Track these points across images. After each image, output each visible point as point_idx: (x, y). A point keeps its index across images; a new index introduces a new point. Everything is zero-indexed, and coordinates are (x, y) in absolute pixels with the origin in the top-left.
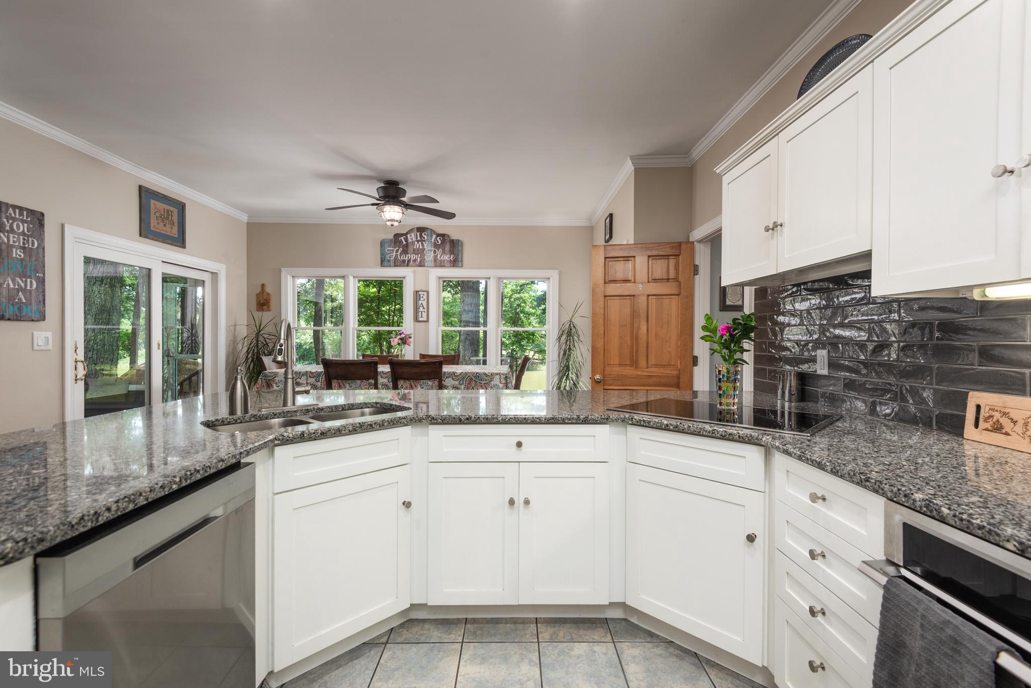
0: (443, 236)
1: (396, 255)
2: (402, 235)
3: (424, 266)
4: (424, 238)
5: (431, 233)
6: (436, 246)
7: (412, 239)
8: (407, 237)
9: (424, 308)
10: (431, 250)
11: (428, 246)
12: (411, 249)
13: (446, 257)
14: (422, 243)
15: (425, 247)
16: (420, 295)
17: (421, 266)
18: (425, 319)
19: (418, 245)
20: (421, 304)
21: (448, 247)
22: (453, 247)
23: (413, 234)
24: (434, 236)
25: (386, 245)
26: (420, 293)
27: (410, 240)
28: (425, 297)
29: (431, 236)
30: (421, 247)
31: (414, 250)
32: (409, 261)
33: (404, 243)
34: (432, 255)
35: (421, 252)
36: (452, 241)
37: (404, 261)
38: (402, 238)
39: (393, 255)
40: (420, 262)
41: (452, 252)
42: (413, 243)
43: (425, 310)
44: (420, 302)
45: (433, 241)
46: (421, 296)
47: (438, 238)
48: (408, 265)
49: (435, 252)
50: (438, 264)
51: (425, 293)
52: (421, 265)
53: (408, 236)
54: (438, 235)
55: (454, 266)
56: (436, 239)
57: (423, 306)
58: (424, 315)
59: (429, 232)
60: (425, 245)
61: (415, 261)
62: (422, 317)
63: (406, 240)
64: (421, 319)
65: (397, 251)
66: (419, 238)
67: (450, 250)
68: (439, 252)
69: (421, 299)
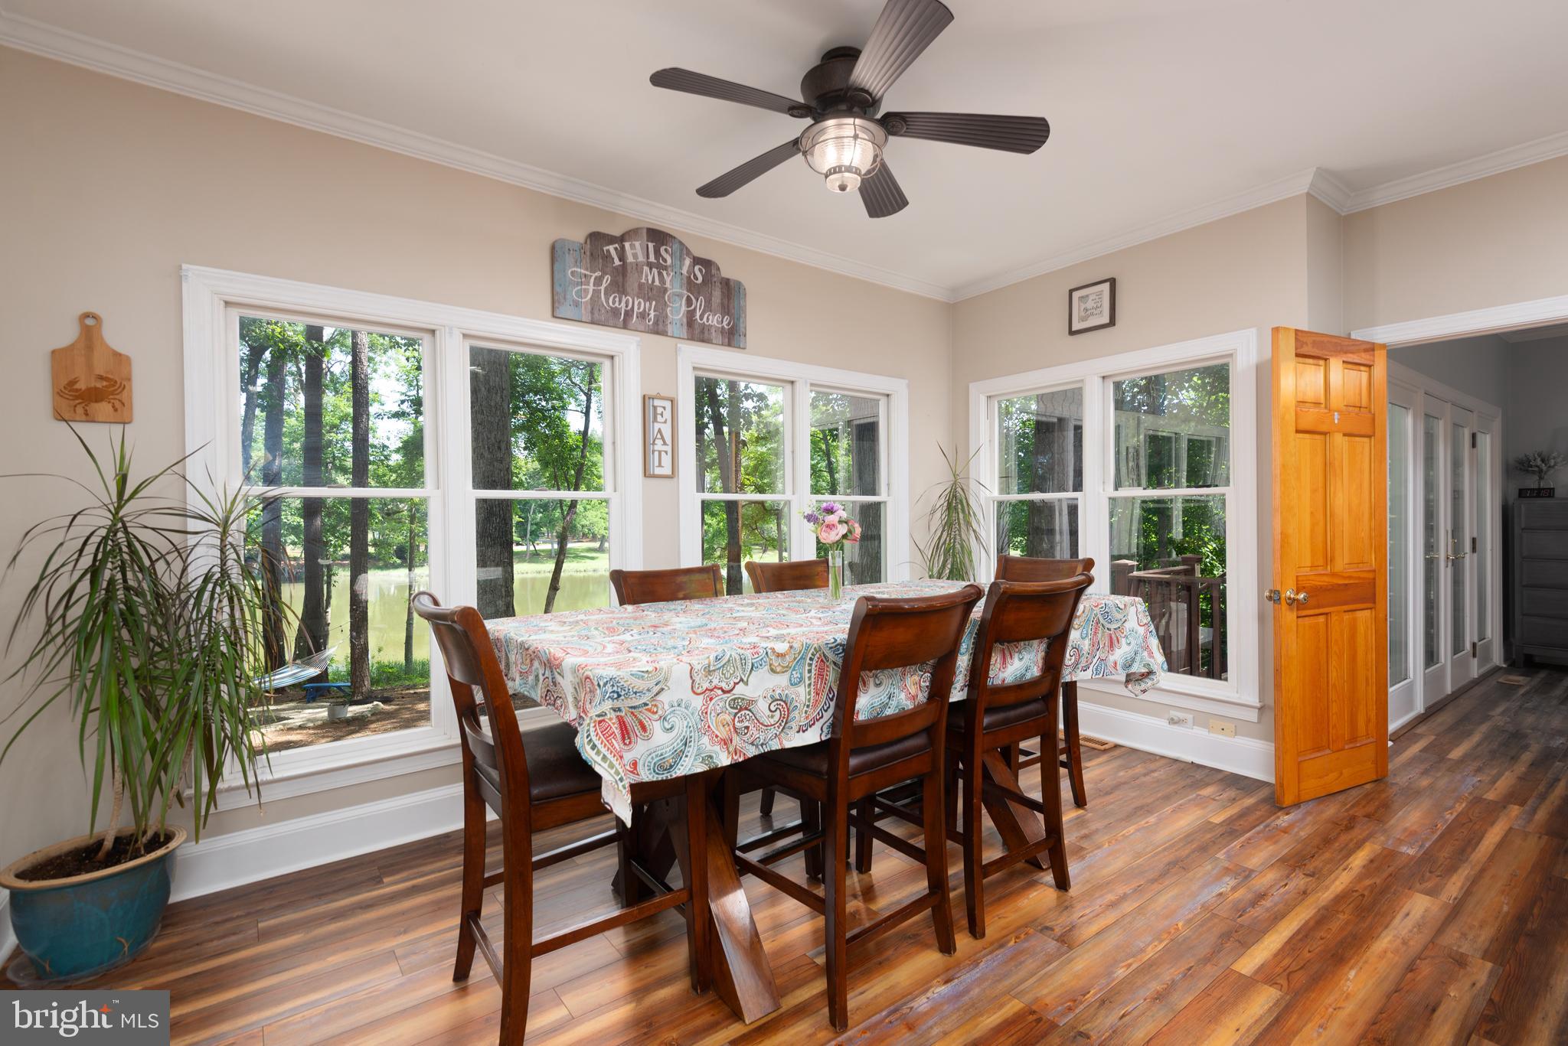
0: (707, 264)
1: (596, 293)
2: (611, 239)
3: (664, 333)
4: (665, 261)
5: (681, 250)
6: (691, 285)
7: (635, 256)
8: (623, 247)
9: (665, 443)
10: (680, 296)
11: (674, 285)
12: (632, 283)
13: (714, 320)
14: (660, 274)
15: (668, 285)
16: (655, 408)
17: (657, 333)
18: (666, 470)
19: (649, 276)
20: (660, 431)
21: (717, 295)
22: (729, 298)
23: (637, 244)
24: (688, 262)
25: (569, 259)
26: (657, 402)
27: (630, 259)
28: (667, 414)
29: (682, 260)
30: (657, 283)
31: (641, 286)
32: (628, 314)
33: (617, 262)
34: (684, 308)
35: (656, 294)
36: (726, 283)
37: (615, 312)
38: (611, 248)
39: (586, 291)
40: (656, 323)
41: (726, 309)
42: (638, 267)
43: (669, 449)
44: (657, 426)
45: (685, 271)
46: (659, 410)
47: (697, 268)
48: (625, 326)
49: (689, 302)
50: (697, 333)
51: (668, 404)
52: (658, 328)
53: (627, 245)
54: (697, 261)
55: (729, 345)
56: (691, 271)
57: (662, 438)
58: (667, 460)
59: (676, 246)
60: (668, 280)
61: (643, 316)
62: (660, 465)
63: (622, 257)
64: (658, 471)
65: (598, 281)
66: (652, 259)
67: (722, 304)
68: (699, 304)
69: (659, 417)
